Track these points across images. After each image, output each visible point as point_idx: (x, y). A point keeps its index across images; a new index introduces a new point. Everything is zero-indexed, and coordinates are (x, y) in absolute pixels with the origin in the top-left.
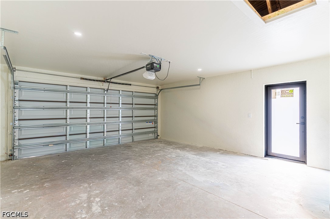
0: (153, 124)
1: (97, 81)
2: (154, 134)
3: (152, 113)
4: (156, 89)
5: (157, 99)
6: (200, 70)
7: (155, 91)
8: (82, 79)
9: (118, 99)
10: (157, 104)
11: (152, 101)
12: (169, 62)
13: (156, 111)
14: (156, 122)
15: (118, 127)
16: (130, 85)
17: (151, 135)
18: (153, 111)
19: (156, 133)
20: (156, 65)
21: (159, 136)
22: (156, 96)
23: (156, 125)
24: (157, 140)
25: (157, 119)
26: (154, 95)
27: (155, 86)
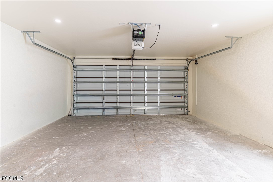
0: (182, 98)
1: (124, 59)
2: (183, 109)
3: (181, 86)
4: (186, 61)
5: (187, 71)
6: (215, 26)
7: (185, 63)
8: (113, 59)
9: (144, 74)
10: (187, 77)
11: (181, 74)
12: (159, 26)
13: (186, 84)
14: (186, 96)
15: (144, 99)
16: (155, 59)
17: (179, 110)
18: (183, 85)
19: (186, 109)
20: (138, 32)
21: (189, 112)
22: (186, 68)
23: (186, 99)
24: (187, 116)
25: (187, 93)
26: (183, 68)
27: (185, 58)
